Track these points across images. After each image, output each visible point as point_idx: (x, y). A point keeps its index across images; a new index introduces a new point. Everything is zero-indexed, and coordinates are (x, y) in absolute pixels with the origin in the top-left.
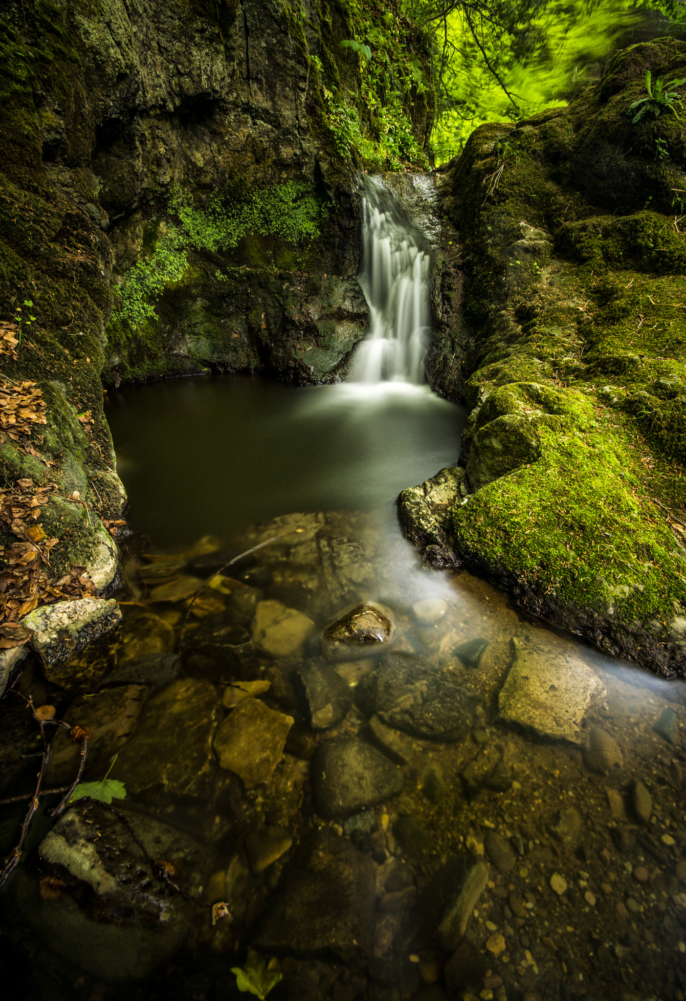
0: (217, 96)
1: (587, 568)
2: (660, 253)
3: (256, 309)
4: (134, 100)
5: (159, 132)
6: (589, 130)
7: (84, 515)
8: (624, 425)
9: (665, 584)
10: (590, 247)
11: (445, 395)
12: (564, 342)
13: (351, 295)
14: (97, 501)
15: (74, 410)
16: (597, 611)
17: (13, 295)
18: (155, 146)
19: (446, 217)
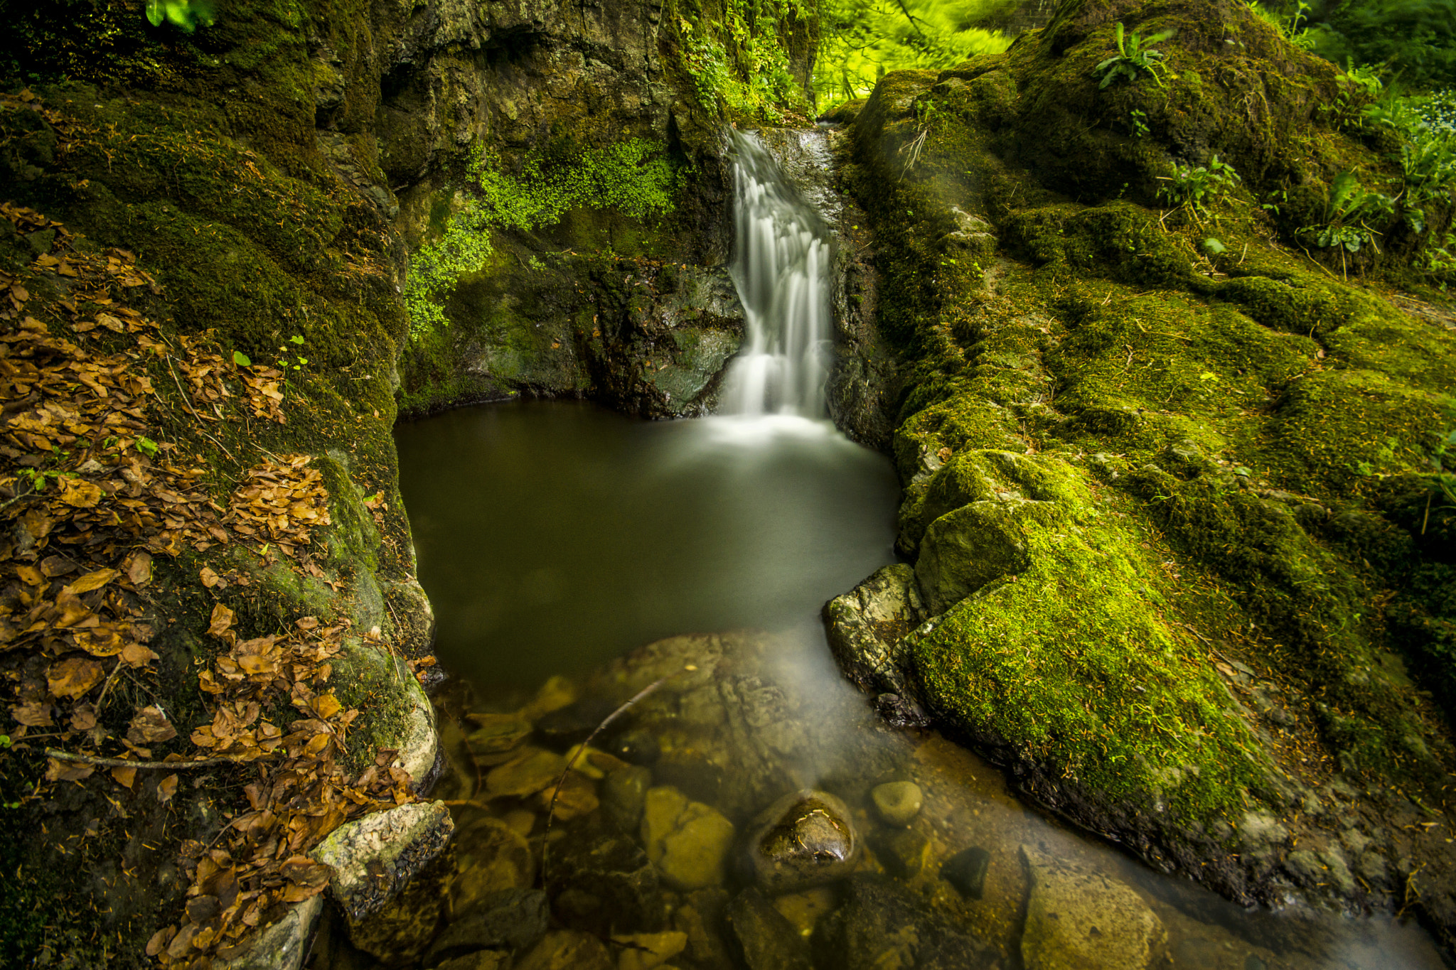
0: (540, 29)
1: (1118, 742)
2: (1144, 259)
3: (585, 309)
4: (432, 39)
5: (459, 76)
6: (1039, 92)
7: (391, 665)
8: (1133, 513)
9: (1226, 762)
10: (1049, 245)
11: (857, 438)
12: (1026, 378)
13: (720, 293)
14: (396, 630)
15: (360, 491)
16: (1139, 807)
17: (275, 328)
18: (453, 94)
19: (847, 192)
